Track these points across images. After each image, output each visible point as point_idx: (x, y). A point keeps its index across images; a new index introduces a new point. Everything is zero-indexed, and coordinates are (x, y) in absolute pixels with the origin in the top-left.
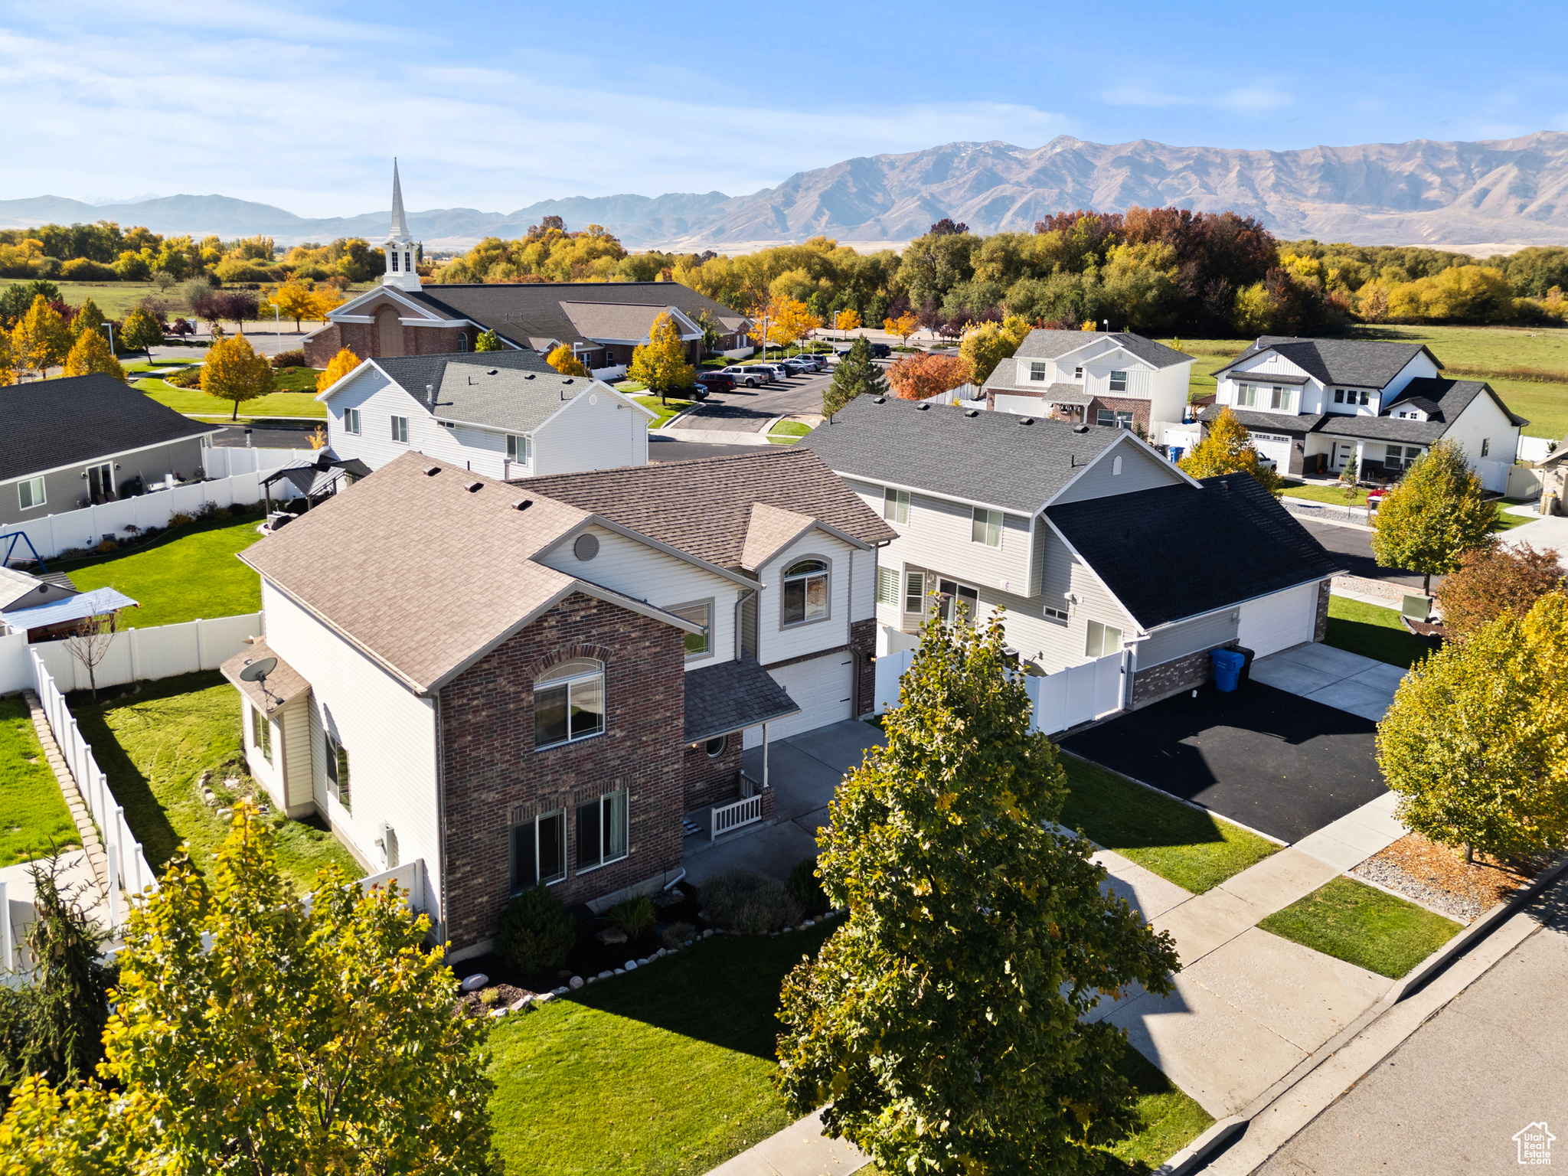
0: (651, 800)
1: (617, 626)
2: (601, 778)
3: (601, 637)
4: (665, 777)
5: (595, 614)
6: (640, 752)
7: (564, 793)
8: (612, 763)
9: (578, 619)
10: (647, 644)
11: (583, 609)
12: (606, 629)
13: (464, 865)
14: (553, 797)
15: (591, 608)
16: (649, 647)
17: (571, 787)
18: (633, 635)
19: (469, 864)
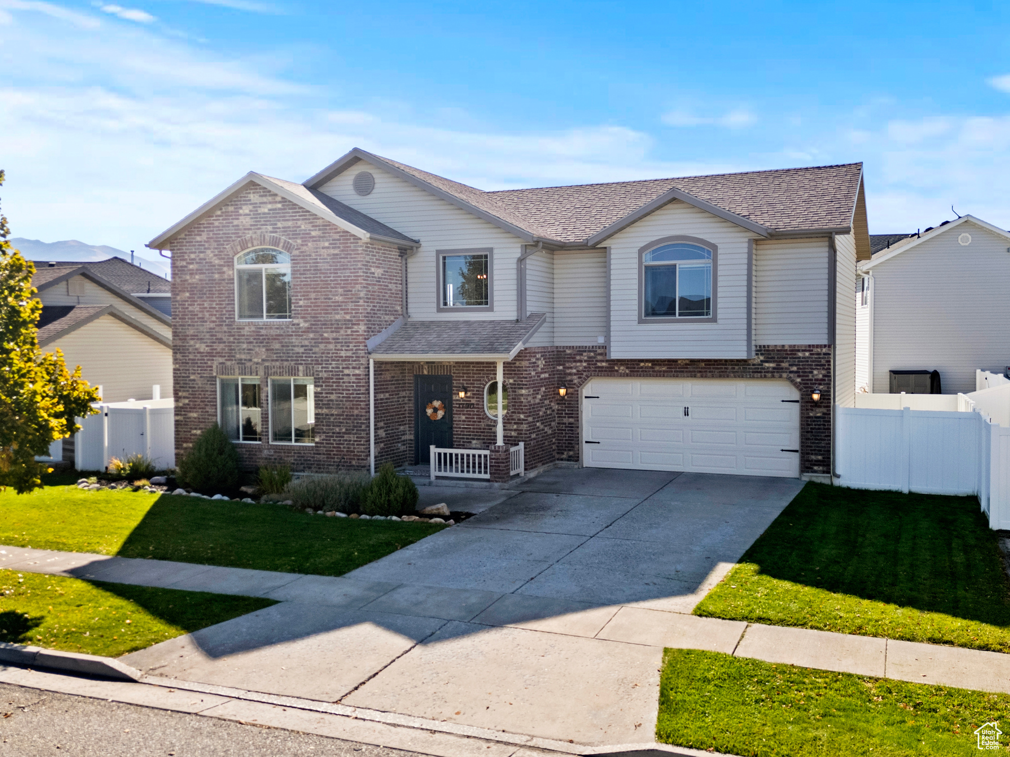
0: (333, 397)
1: (299, 223)
2: (287, 360)
3: (285, 230)
4: (346, 379)
5: (280, 209)
6: (322, 346)
7: (257, 363)
8: (297, 349)
9: (266, 211)
10: (327, 244)
11: (270, 203)
12: (290, 224)
13: (184, 397)
14: (248, 364)
15: (276, 202)
16: (328, 248)
17: (263, 360)
18: (313, 233)
19: (187, 398)
